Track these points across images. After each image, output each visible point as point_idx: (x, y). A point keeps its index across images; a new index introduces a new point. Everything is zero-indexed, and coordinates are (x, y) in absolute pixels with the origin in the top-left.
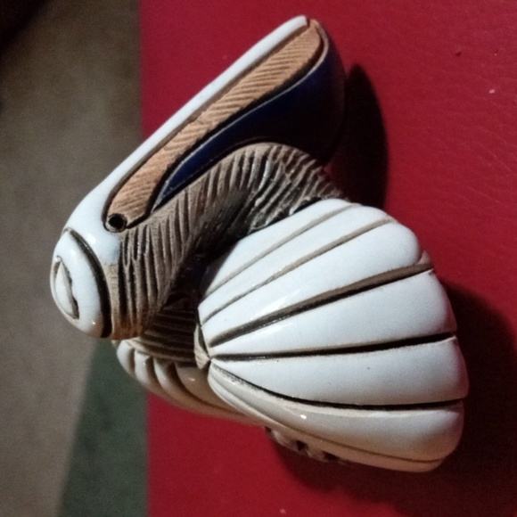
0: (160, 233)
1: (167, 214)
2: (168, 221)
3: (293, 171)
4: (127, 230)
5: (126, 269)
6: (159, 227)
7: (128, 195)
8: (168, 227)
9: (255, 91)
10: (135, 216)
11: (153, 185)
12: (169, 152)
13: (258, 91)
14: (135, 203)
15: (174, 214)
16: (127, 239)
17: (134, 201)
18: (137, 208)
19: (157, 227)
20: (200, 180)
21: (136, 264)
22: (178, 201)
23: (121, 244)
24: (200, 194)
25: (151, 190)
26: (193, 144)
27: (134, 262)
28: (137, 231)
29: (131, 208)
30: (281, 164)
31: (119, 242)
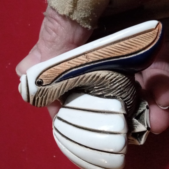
0: (52, 92)
1: (57, 87)
2: (56, 89)
3: (112, 84)
4: (41, 87)
5: (36, 98)
6: (52, 90)
7: (48, 74)
8: (56, 91)
9: (113, 53)
10: (46, 83)
11: (57, 75)
12: (69, 64)
13: (114, 54)
14: (49, 79)
15: (59, 88)
16: (40, 90)
17: (49, 77)
18: (48, 81)
19: (51, 90)
20: (74, 78)
21: (40, 98)
22: (63, 83)
23: (38, 91)
24: (73, 83)
25: (56, 76)
26: (79, 65)
27: (40, 97)
28: (45, 88)
29: (47, 80)
30: (109, 81)
31: (37, 90)
